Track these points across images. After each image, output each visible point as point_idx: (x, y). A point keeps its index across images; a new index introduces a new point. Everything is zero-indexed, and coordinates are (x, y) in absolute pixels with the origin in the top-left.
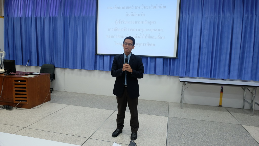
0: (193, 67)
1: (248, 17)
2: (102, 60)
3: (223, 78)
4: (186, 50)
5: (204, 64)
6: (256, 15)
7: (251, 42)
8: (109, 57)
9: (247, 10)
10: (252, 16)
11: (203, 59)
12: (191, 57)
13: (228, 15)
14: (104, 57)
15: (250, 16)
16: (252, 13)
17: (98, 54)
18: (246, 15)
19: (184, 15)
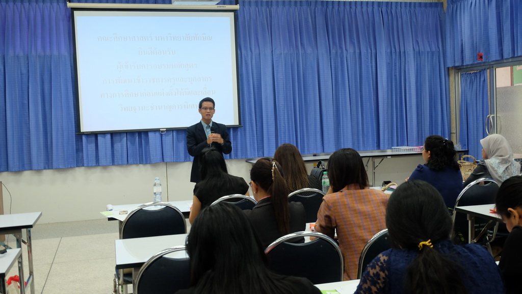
0: (269, 139)
1: (336, 53)
2: (93, 145)
3: (315, 153)
4: (253, 111)
5: (285, 133)
6: (346, 50)
7: (345, 91)
8: (109, 136)
9: (334, 43)
10: (342, 52)
11: (282, 124)
12: (262, 122)
13: (309, 50)
14: (98, 138)
15: (339, 51)
16: (341, 48)
17: (83, 134)
18: (333, 51)
19: (243, 52)
